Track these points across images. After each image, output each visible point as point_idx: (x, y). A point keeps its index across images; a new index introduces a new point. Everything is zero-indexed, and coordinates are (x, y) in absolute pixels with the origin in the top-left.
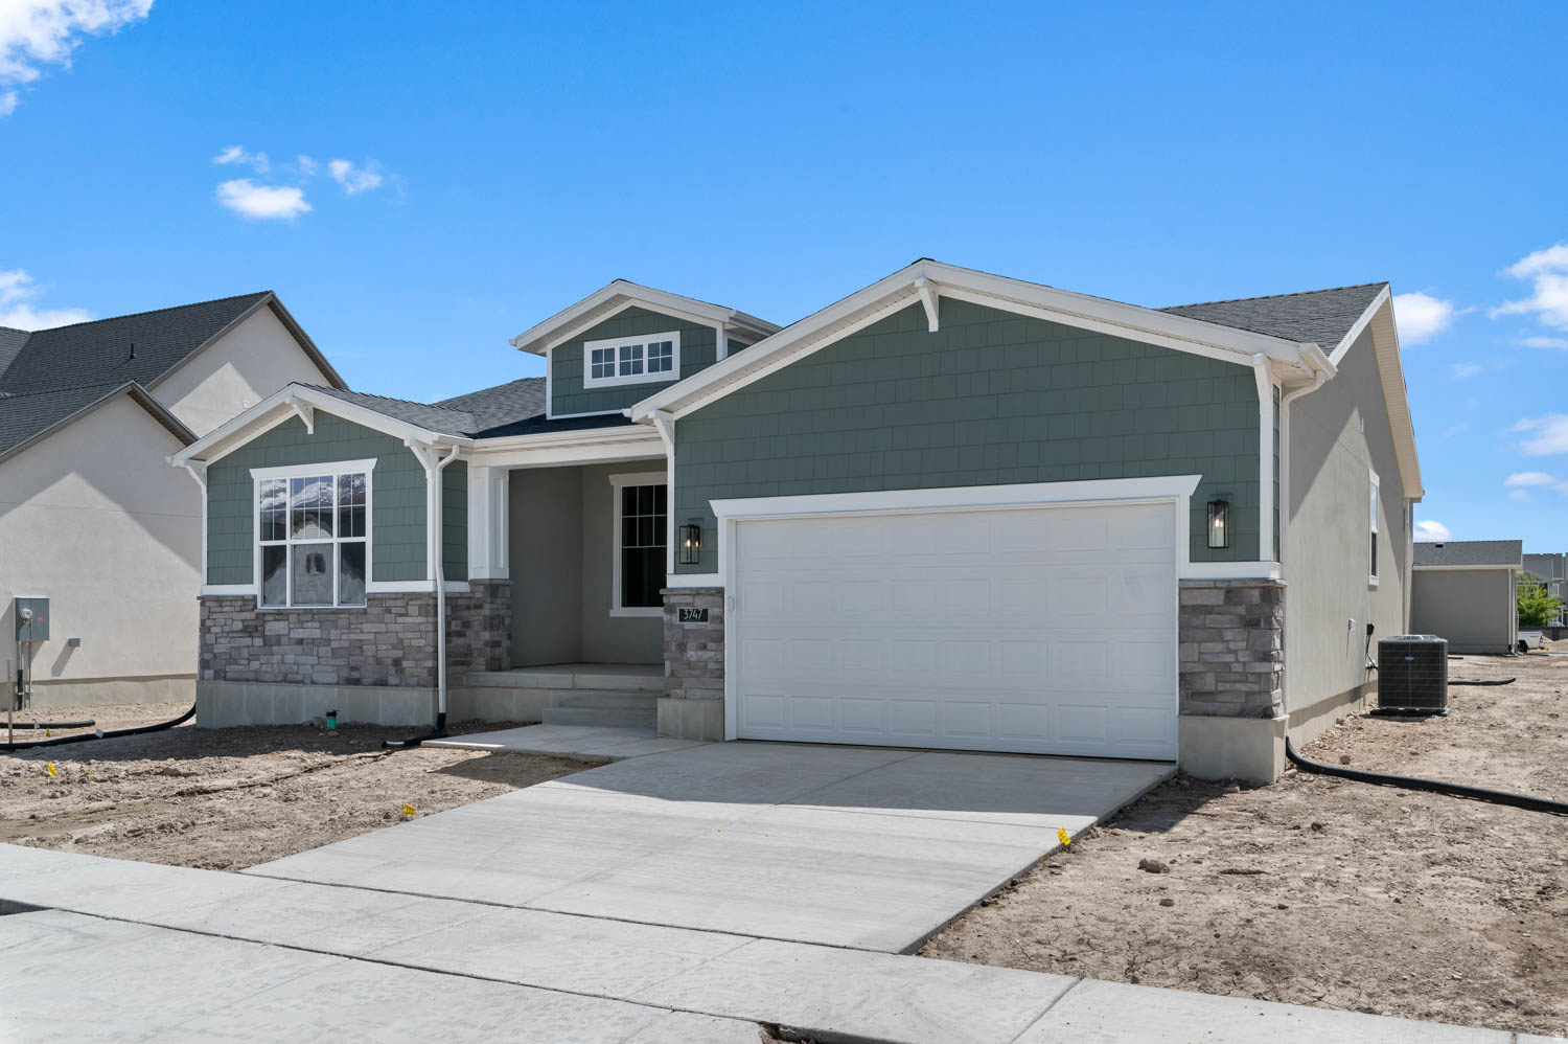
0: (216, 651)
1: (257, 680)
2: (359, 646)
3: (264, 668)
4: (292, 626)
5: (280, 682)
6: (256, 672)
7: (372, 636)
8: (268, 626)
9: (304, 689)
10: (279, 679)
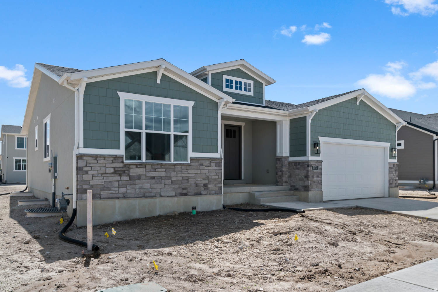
0: (91, 184)
1: (124, 197)
2: (187, 179)
3: (128, 191)
4: (147, 171)
5: (141, 197)
6: (124, 194)
7: (194, 175)
8: (131, 170)
9: (157, 200)
10: (141, 196)
